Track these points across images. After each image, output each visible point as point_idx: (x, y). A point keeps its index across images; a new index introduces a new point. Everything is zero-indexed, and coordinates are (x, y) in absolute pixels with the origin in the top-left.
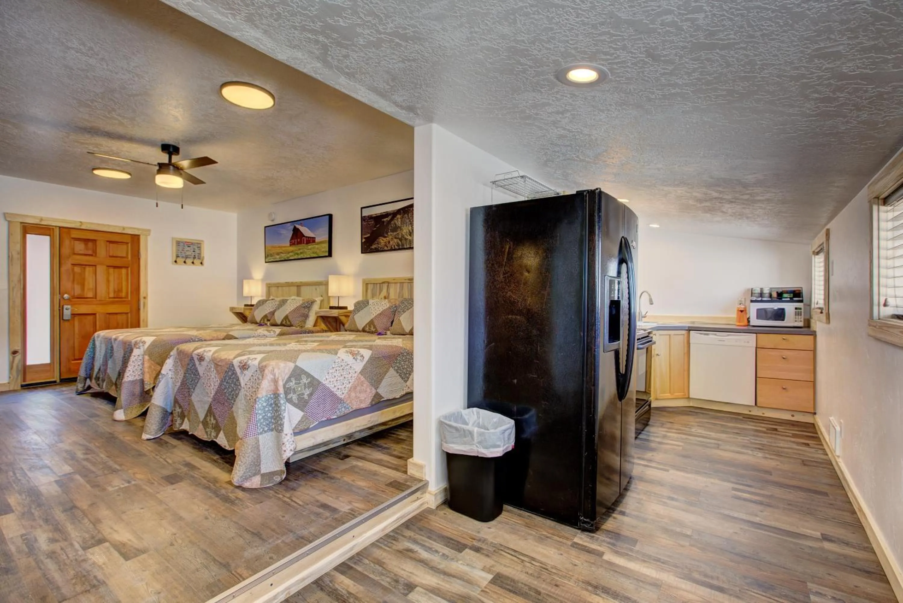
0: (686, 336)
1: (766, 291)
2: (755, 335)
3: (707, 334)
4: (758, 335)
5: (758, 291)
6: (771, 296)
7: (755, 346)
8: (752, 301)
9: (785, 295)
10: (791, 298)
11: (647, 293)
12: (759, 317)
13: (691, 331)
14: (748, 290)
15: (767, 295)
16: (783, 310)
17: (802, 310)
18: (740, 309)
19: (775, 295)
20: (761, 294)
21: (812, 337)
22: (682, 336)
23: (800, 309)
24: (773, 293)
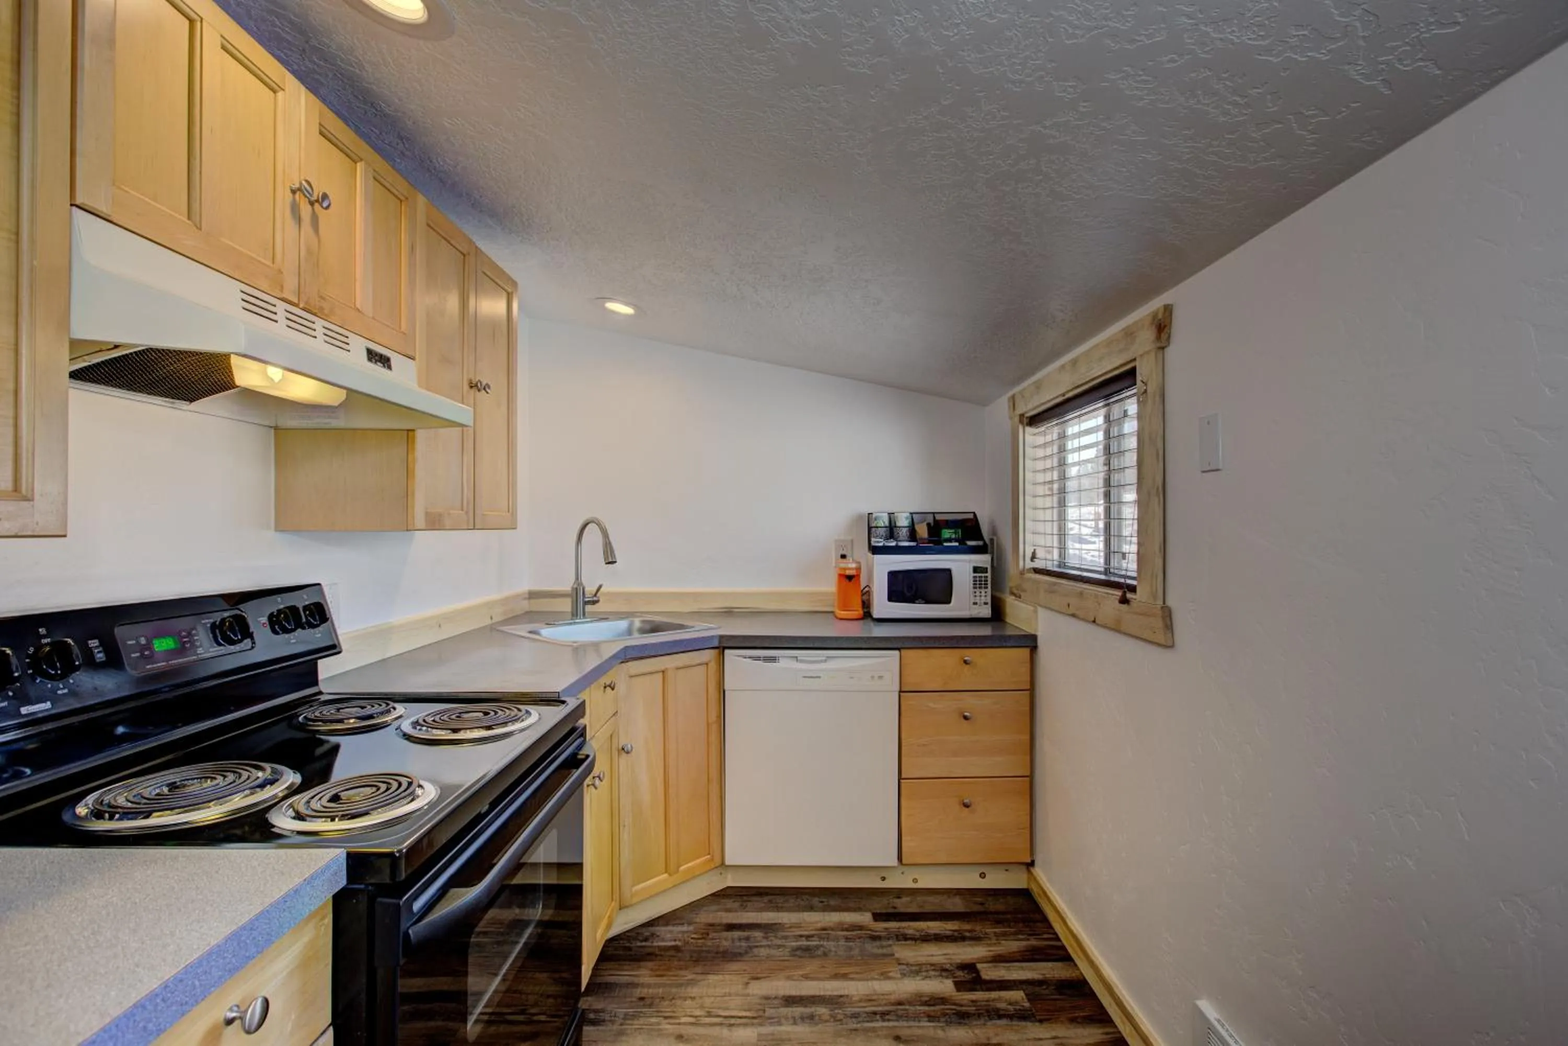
0: (713, 666)
1: (903, 521)
2: (897, 652)
3: (773, 659)
4: (903, 651)
5: (884, 521)
6: (913, 535)
7: (897, 689)
8: (875, 550)
9: (947, 533)
10: (961, 541)
11: (599, 524)
12: (895, 595)
13: (727, 652)
14: (860, 517)
15: (904, 532)
16: (948, 572)
17: (989, 574)
18: (848, 572)
19: (922, 531)
20: (891, 531)
21: (1026, 652)
22: (703, 668)
23: (985, 570)
24: (917, 527)
